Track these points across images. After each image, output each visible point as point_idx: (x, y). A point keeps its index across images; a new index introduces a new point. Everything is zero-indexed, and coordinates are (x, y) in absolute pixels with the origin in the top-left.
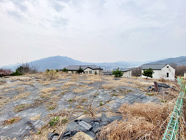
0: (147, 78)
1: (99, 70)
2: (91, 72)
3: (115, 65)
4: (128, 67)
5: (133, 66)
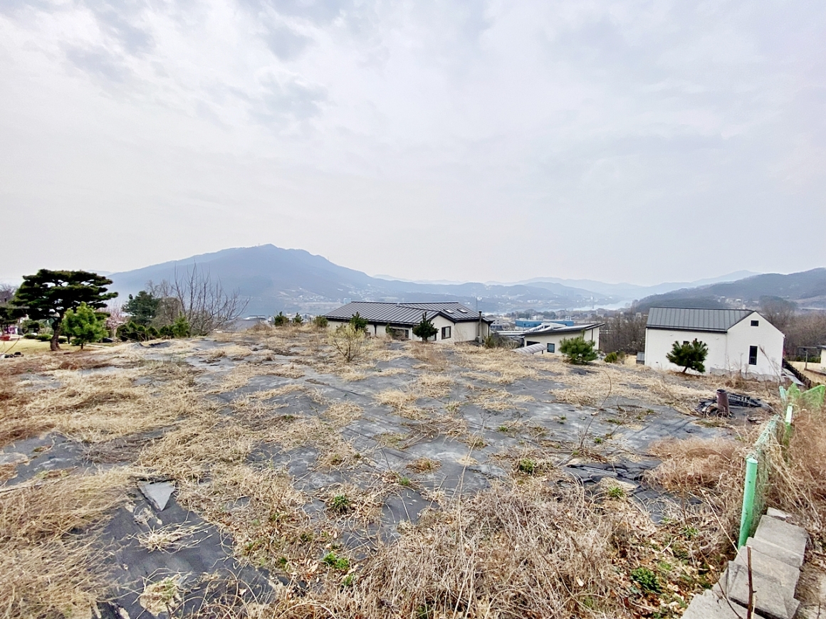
0: (684, 373)
1: (478, 323)
2: (447, 330)
3: (518, 295)
4: (575, 307)
5: (595, 303)
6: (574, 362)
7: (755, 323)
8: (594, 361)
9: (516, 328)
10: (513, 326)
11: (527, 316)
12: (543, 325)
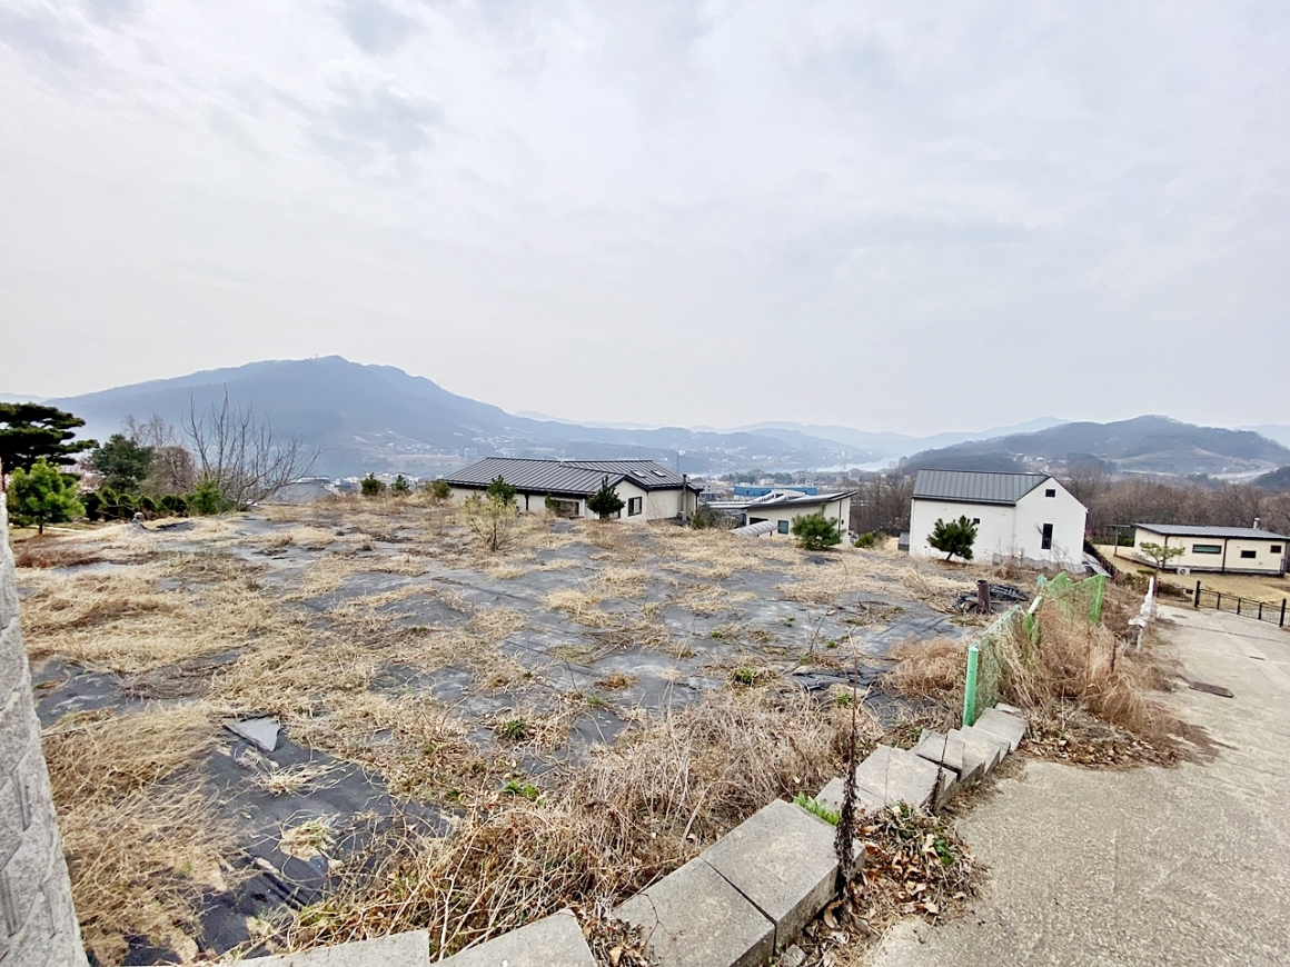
1: (681, 492)
2: (636, 502)
3: (739, 448)
4: (820, 466)
5: (848, 461)
6: (810, 547)
7: (1051, 493)
8: (836, 546)
9: (736, 497)
10: (731, 495)
11: (752, 480)
12: (773, 492)
